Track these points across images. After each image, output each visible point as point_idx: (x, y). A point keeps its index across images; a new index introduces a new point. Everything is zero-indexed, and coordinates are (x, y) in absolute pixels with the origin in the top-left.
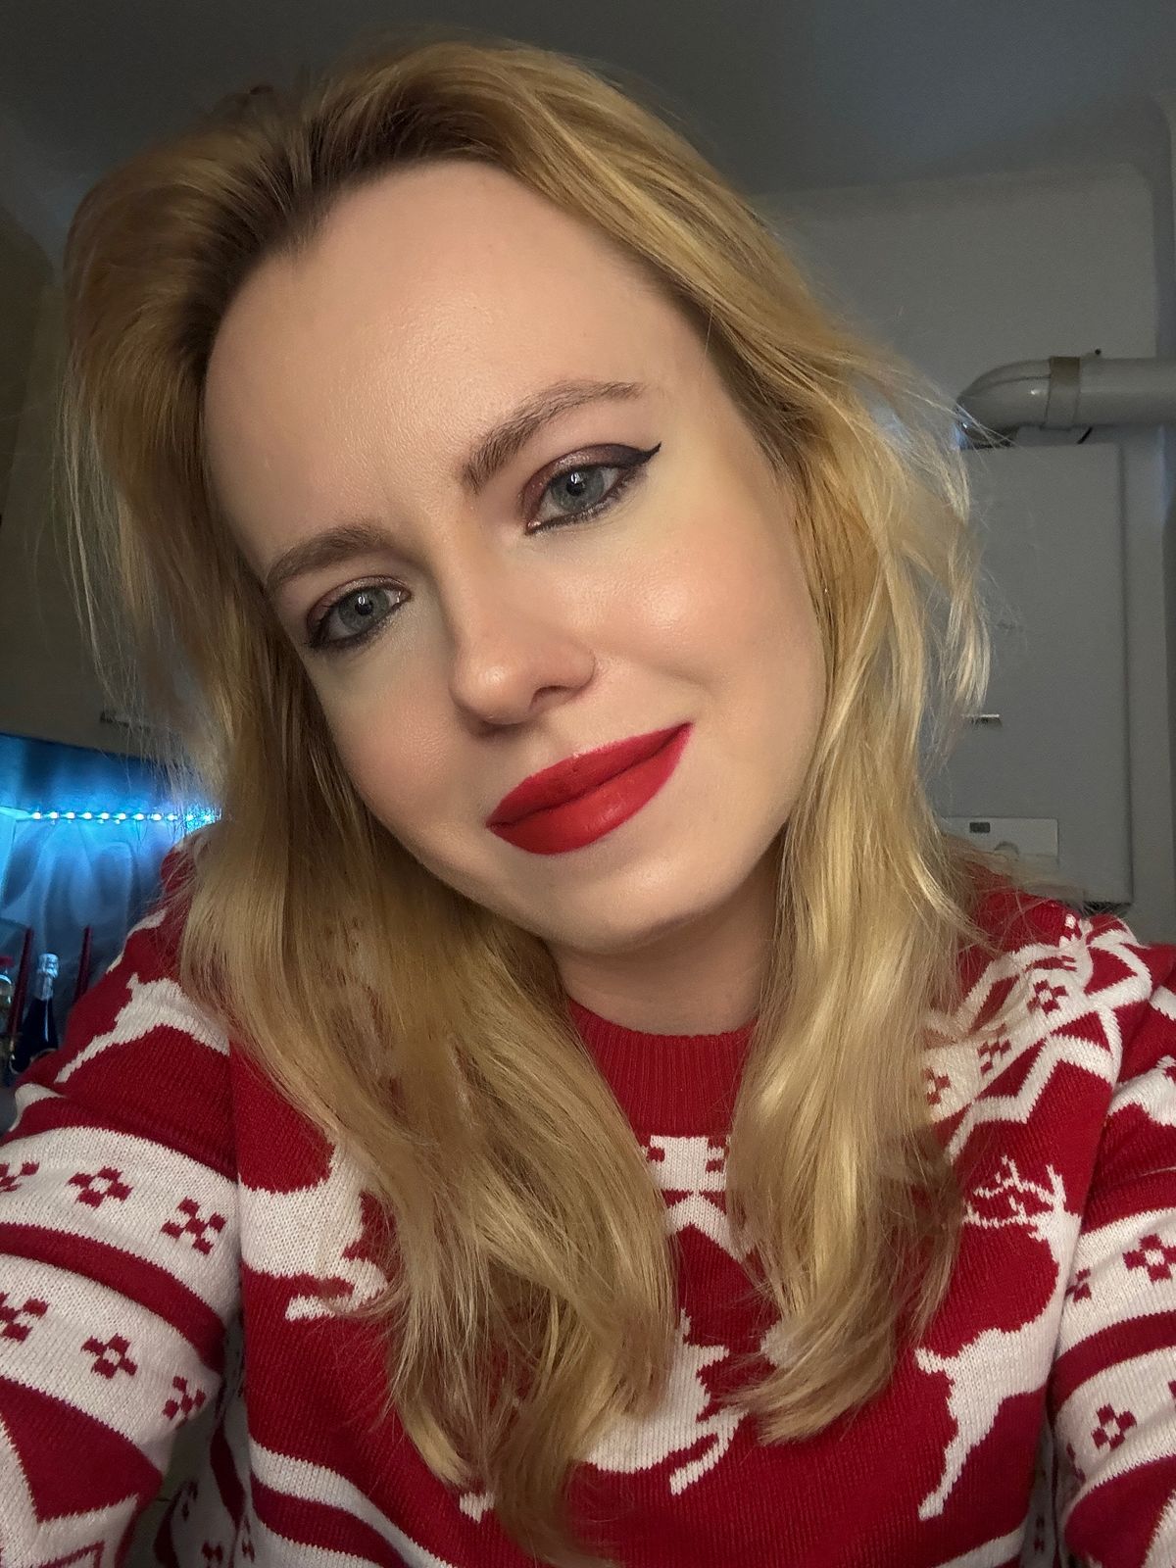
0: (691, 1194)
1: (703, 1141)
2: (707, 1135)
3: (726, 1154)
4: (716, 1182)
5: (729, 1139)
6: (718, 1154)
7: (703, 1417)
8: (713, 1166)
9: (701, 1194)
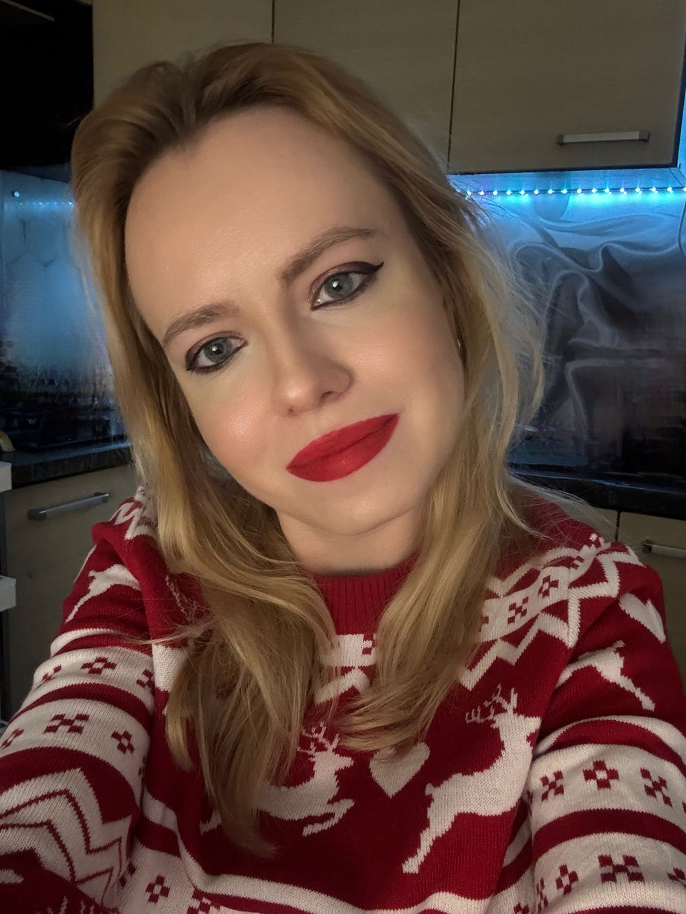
0: (354, 668)
1: (362, 636)
2: (363, 633)
3: (373, 645)
4: (368, 661)
5: (375, 636)
6: (369, 644)
7: (331, 802)
8: (367, 651)
9: (359, 668)
